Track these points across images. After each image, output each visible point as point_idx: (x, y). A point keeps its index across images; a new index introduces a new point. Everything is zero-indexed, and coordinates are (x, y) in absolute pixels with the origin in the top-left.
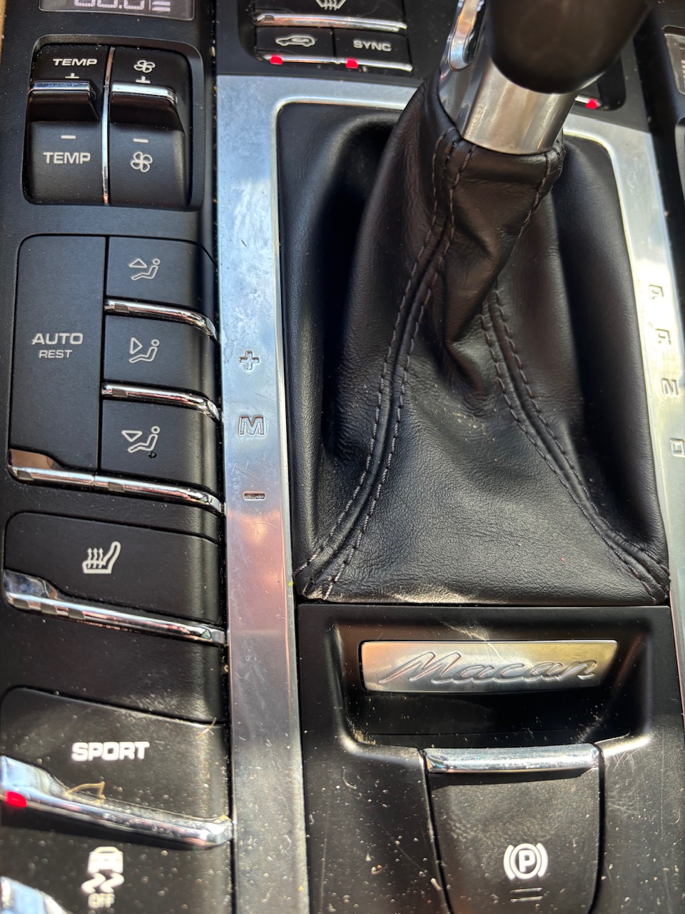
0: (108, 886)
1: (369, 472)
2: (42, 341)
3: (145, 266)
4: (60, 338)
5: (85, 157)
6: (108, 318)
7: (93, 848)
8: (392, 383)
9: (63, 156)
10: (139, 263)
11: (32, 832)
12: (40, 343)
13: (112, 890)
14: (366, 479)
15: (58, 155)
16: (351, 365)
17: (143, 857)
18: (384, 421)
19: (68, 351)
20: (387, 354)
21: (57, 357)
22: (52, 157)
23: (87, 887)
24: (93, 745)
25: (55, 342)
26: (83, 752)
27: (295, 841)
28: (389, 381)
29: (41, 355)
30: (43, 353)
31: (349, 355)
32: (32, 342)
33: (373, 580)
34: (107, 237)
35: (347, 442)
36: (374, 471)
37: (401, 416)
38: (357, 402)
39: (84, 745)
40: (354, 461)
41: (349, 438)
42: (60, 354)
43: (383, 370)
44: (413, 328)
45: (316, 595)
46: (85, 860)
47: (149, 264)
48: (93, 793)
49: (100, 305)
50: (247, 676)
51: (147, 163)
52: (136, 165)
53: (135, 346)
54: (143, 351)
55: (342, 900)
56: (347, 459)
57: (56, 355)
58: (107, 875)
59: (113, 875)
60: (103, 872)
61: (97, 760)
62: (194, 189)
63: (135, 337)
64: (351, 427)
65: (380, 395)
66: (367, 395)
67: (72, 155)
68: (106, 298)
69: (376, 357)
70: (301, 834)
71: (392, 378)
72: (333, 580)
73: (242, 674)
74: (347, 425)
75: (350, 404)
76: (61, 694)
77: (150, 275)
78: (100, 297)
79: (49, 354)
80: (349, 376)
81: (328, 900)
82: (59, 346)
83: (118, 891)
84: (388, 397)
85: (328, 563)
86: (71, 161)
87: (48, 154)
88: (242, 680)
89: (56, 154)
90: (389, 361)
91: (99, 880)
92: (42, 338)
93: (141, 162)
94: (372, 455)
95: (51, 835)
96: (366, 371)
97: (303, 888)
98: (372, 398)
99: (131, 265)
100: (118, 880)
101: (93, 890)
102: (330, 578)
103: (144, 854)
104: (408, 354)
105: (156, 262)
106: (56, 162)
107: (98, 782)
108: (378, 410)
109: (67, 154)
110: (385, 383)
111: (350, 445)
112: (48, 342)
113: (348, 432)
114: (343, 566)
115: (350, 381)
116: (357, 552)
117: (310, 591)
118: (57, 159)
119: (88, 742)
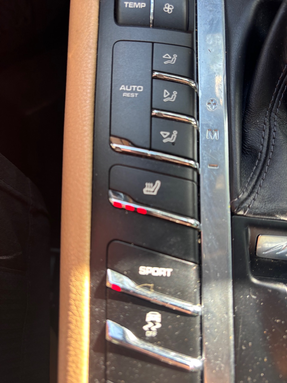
0: (154, 328)
1: (260, 160)
2: (124, 89)
3: (170, 58)
4: (133, 88)
5: (143, 5)
6: (154, 80)
7: (148, 312)
8: (270, 120)
9: (133, 4)
10: (167, 56)
11: (121, 302)
12: (123, 90)
13: (156, 330)
14: (258, 163)
15: (131, 4)
16: (252, 111)
17: (169, 317)
18: (266, 137)
19: (136, 94)
20: (268, 107)
21: (131, 96)
22: (128, 4)
23: (145, 328)
24: (148, 268)
25: (130, 90)
26: (144, 270)
27: (229, 317)
28: (269, 119)
29: (124, 95)
30: (125, 94)
31: (252, 106)
32: (119, 89)
33: (267, 208)
34: (153, 43)
35: (248, 146)
36: (262, 160)
37: (275, 135)
38: (253, 128)
39: (144, 267)
40: (251, 155)
41: (249, 144)
42: (132, 95)
43: (266, 114)
44: (281, 95)
45: (241, 213)
46: (145, 316)
47: (172, 57)
48: (149, 288)
49: (150, 74)
50: (209, 245)
51: (171, 9)
52: (166, 10)
53: (167, 94)
54: (170, 96)
55: (248, 344)
56: (247, 154)
57: (130, 95)
58: (154, 323)
59: (156, 323)
60: (152, 321)
61: (150, 275)
62: (190, 23)
63: (166, 89)
64: (250, 139)
65: (264, 125)
66: (258, 125)
67: (137, 4)
68: (153, 71)
69: (264, 108)
70: (231, 315)
71: (270, 118)
72: (249, 207)
73: (207, 244)
74: (248, 138)
75: (250, 128)
76: (135, 245)
77: (173, 62)
78: (150, 70)
79: (128, 95)
80: (251, 115)
81: (242, 344)
82: (132, 91)
83: (158, 330)
84: (268, 127)
85: (246, 199)
86: (137, 7)
87: (126, 3)
88: (207, 247)
89: (130, 3)
90: (269, 110)
91: (150, 325)
92: (124, 87)
93: (168, 8)
94: (261, 152)
95: (130, 304)
96: (259, 114)
97: (232, 337)
98: (261, 126)
99: (164, 57)
100: (159, 326)
101: (148, 329)
102: (247, 206)
103: (170, 316)
104: (277, 108)
105: (175, 56)
106: (130, 7)
107: (150, 284)
108: (263, 132)
109: (135, 3)
110: (267, 120)
111: (249, 147)
112: (127, 90)
113: (249, 142)
114: (253, 201)
115: (251, 118)
116: (259, 195)
117: (238, 211)
118: (131, 6)
119: (146, 266)
